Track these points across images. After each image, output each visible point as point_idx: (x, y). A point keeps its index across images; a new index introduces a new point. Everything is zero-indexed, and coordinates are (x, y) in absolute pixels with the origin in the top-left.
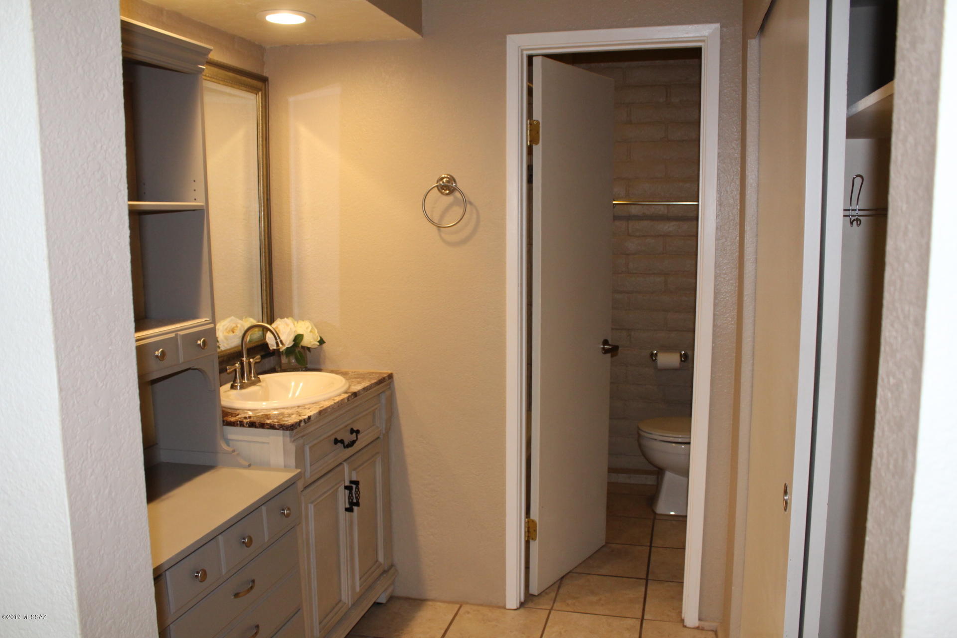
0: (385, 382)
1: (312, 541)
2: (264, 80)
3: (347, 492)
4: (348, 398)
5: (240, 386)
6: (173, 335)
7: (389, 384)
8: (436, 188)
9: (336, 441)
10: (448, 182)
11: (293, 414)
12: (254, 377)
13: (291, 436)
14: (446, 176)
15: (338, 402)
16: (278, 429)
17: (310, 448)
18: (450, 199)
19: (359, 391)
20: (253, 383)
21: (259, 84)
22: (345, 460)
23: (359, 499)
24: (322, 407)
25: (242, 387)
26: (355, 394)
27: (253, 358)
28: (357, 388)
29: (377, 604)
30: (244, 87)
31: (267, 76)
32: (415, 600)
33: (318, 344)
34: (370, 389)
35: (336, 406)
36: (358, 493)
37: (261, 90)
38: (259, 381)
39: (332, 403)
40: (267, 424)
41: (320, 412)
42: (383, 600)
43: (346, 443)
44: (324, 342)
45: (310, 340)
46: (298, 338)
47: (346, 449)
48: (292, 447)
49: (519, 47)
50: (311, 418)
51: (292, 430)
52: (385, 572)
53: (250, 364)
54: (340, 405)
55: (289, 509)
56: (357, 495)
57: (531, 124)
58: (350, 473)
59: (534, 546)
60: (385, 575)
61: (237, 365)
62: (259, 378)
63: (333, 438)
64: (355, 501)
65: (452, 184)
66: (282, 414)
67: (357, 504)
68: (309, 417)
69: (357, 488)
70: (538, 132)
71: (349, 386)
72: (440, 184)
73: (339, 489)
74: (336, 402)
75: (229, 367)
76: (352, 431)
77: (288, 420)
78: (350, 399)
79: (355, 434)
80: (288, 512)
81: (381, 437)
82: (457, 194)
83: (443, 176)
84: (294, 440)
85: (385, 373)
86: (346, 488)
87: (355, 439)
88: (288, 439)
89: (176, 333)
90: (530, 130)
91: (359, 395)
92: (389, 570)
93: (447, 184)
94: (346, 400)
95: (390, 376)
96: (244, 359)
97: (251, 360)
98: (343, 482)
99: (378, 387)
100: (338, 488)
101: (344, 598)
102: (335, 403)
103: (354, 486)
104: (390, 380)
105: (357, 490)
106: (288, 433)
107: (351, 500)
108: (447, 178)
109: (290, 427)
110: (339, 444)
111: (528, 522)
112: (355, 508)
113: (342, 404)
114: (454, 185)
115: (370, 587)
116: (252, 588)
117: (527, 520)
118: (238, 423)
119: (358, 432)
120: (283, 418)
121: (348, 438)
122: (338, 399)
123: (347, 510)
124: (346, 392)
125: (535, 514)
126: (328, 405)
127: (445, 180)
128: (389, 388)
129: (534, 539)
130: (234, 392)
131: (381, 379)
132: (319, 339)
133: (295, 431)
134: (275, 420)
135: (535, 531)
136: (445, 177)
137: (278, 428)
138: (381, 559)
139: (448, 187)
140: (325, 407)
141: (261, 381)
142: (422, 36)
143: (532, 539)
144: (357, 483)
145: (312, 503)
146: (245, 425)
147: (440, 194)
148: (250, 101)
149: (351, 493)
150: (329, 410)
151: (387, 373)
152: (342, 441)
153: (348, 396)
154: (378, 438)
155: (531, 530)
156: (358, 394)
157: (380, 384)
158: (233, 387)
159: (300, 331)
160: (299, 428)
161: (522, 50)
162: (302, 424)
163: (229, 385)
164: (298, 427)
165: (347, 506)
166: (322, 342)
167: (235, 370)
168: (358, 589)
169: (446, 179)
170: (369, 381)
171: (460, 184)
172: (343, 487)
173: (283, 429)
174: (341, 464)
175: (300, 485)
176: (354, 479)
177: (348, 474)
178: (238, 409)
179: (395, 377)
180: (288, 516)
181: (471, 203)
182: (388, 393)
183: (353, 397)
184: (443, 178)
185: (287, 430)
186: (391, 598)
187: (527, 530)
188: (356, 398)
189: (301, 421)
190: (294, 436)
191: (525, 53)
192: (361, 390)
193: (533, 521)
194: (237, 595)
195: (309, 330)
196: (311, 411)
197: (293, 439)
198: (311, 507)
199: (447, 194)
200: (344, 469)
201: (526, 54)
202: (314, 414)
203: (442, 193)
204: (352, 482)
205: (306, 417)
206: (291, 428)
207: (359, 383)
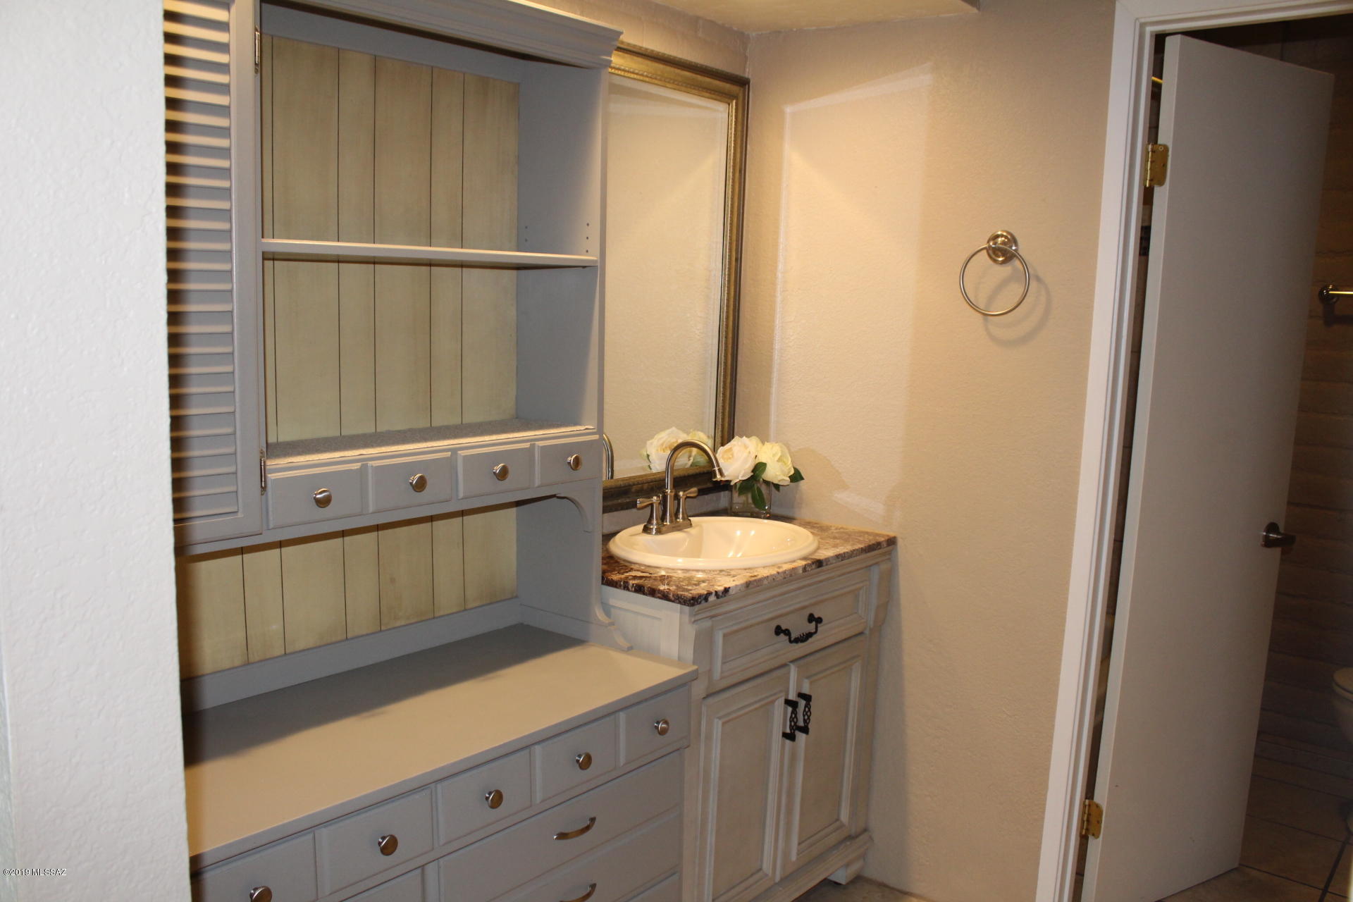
0: (880, 549)
1: (715, 774)
2: (743, 83)
3: (790, 709)
4: (805, 569)
5: (656, 529)
6: (527, 445)
7: (890, 553)
8: (985, 251)
9: (779, 631)
10: (1003, 243)
11: (704, 582)
12: (683, 518)
13: (691, 615)
14: (1005, 234)
15: (784, 572)
16: (673, 601)
17: (725, 636)
18: (1006, 270)
19: (827, 560)
20: (677, 528)
21: (735, 89)
22: (792, 662)
23: (808, 724)
24: (755, 576)
25: (659, 532)
26: (819, 563)
27: (684, 491)
28: (827, 553)
29: (828, 883)
30: (707, 92)
31: (750, 77)
32: (892, 889)
33: (788, 479)
34: (849, 558)
35: (780, 578)
36: (809, 714)
37: (736, 97)
38: (690, 525)
39: (773, 571)
40: (659, 590)
41: (748, 585)
42: (842, 877)
43: (793, 636)
44: (802, 479)
45: (777, 472)
46: (759, 468)
47: (794, 644)
48: (691, 631)
49: (1137, 19)
50: (730, 591)
51: (693, 605)
52: (851, 838)
53: (677, 497)
54: (787, 578)
55: (666, 722)
56: (806, 717)
57: (1153, 151)
58: (799, 683)
59: (1095, 846)
60: (848, 843)
61: (655, 498)
62: (690, 520)
63: (774, 625)
64: (801, 723)
65: (1011, 247)
66: (690, 579)
67: (805, 730)
68: (726, 590)
69: (808, 705)
70: (1165, 165)
71: (818, 548)
72: (990, 246)
73: (776, 703)
74: (780, 570)
75: (641, 499)
76: (811, 618)
77: (691, 590)
78: (808, 568)
79: (814, 623)
80: (664, 726)
81: (867, 632)
82: (1016, 263)
83: (999, 233)
84: (695, 621)
85: (883, 536)
86: (788, 702)
87: (814, 630)
88: (686, 618)
89: (533, 443)
90: (1152, 162)
91: (827, 565)
92: (857, 836)
93: (1001, 246)
94: (801, 571)
95: (892, 542)
96: (669, 491)
97: (681, 493)
98: (783, 694)
99: (864, 556)
100: (773, 702)
101: (767, 866)
102: (778, 573)
103: (802, 703)
104: (890, 548)
105: (807, 709)
106: (686, 609)
107: (793, 724)
108: (1006, 237)
109: (690, 600)
110: (782, 637)
111: (1089, 805)
112: (801, 737)
113: (791, 576)
114: (1014, 248)
115: (821, 858)
116: (587, 828)
117: (1087, 801)
118: (622, 583)
119: (819, 620)
120: (687, 585)
121: (799, 626)
122: (786, 567)
123: (785, 735)
124: (804, 559)
125: (1101, 796)
126: (765, 575)
127: (1000, 240)
128: (889, 559)
129: (1096, 835)
130: (646, 537)
131: (874, 544)
132: (792, 472)
133: (697, 608)
134: (673, 588)
135: (1099, 822)
136: (1002, 236)
137: (673, 599)
138: (844, 816)
139: (1003, 251)
140: (759, 577)
141: (693, 525)
142: (979, 9)
143: (1093, 835)
144: (807, 698)
145: (720, 718)
146: (630, 588)
147: (990, 262)
148: (719, 114)
149: (794, 712)
150: (765, 582)
151: (888, 536)
152: (787, 632)
153: (805, 565)
154: (861, 633)
155: (1093, 820)
156: (824, 564)
157: (869, 552)
158: (646, 530)
159: (763, 459)
160: (704, 604)
161: (1143, 26)
162: (712, 598)
163: (641, 527)
164: (703, 602)
165: (788, 731)
166: (796, 477)
167: (652, 505)
168: (794, 857)
169: (1003, 239)
170: (853, 545)
171: (1023, 248)
172: (782, 701)
173: (680, 603)
174: (784, 666)
175: (699, 689)
176: (806, 690)
177: (794, 683)
178: (635, 563)
179: (900, 543)
180: (663, 732)
181: (1038, 279)
182: (884, 566)
183: (814, 566)
184: (998, 236)
185: (685, 605)
186: (858, 879)
187: (1085, 818)
188: (820, 569)
189: (709, 594)
190: (695, 615)
191: (1149, 30)
192: (832, 557)
193: (1097, 806)
194: (562, 836)
195: (777, 458)
196: (734, 581)
197: (693, 620)
198: (718, 725)
199: (1003, 262)
200: (789, 673)
201: (1152, 32)
202: (736, 586)
203: (995, 261)
204: (801, 695)
205: (720, 589)
206: (694, 601)
207: (835, 546)
